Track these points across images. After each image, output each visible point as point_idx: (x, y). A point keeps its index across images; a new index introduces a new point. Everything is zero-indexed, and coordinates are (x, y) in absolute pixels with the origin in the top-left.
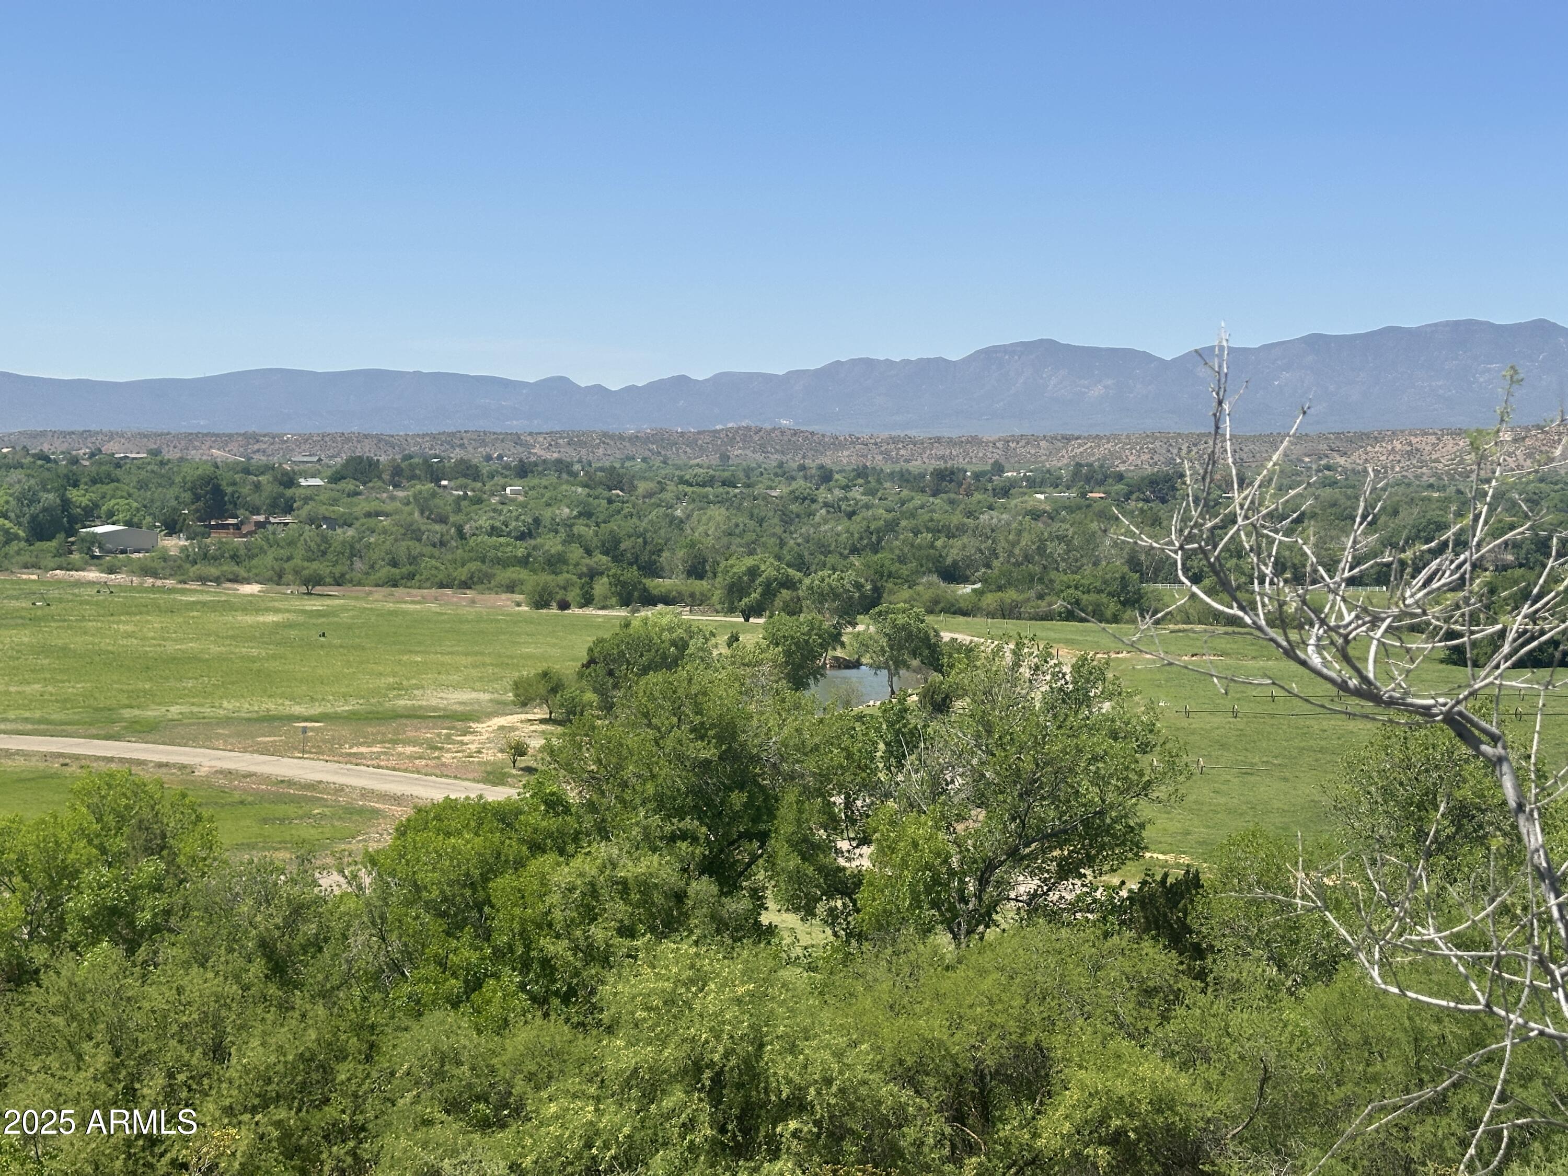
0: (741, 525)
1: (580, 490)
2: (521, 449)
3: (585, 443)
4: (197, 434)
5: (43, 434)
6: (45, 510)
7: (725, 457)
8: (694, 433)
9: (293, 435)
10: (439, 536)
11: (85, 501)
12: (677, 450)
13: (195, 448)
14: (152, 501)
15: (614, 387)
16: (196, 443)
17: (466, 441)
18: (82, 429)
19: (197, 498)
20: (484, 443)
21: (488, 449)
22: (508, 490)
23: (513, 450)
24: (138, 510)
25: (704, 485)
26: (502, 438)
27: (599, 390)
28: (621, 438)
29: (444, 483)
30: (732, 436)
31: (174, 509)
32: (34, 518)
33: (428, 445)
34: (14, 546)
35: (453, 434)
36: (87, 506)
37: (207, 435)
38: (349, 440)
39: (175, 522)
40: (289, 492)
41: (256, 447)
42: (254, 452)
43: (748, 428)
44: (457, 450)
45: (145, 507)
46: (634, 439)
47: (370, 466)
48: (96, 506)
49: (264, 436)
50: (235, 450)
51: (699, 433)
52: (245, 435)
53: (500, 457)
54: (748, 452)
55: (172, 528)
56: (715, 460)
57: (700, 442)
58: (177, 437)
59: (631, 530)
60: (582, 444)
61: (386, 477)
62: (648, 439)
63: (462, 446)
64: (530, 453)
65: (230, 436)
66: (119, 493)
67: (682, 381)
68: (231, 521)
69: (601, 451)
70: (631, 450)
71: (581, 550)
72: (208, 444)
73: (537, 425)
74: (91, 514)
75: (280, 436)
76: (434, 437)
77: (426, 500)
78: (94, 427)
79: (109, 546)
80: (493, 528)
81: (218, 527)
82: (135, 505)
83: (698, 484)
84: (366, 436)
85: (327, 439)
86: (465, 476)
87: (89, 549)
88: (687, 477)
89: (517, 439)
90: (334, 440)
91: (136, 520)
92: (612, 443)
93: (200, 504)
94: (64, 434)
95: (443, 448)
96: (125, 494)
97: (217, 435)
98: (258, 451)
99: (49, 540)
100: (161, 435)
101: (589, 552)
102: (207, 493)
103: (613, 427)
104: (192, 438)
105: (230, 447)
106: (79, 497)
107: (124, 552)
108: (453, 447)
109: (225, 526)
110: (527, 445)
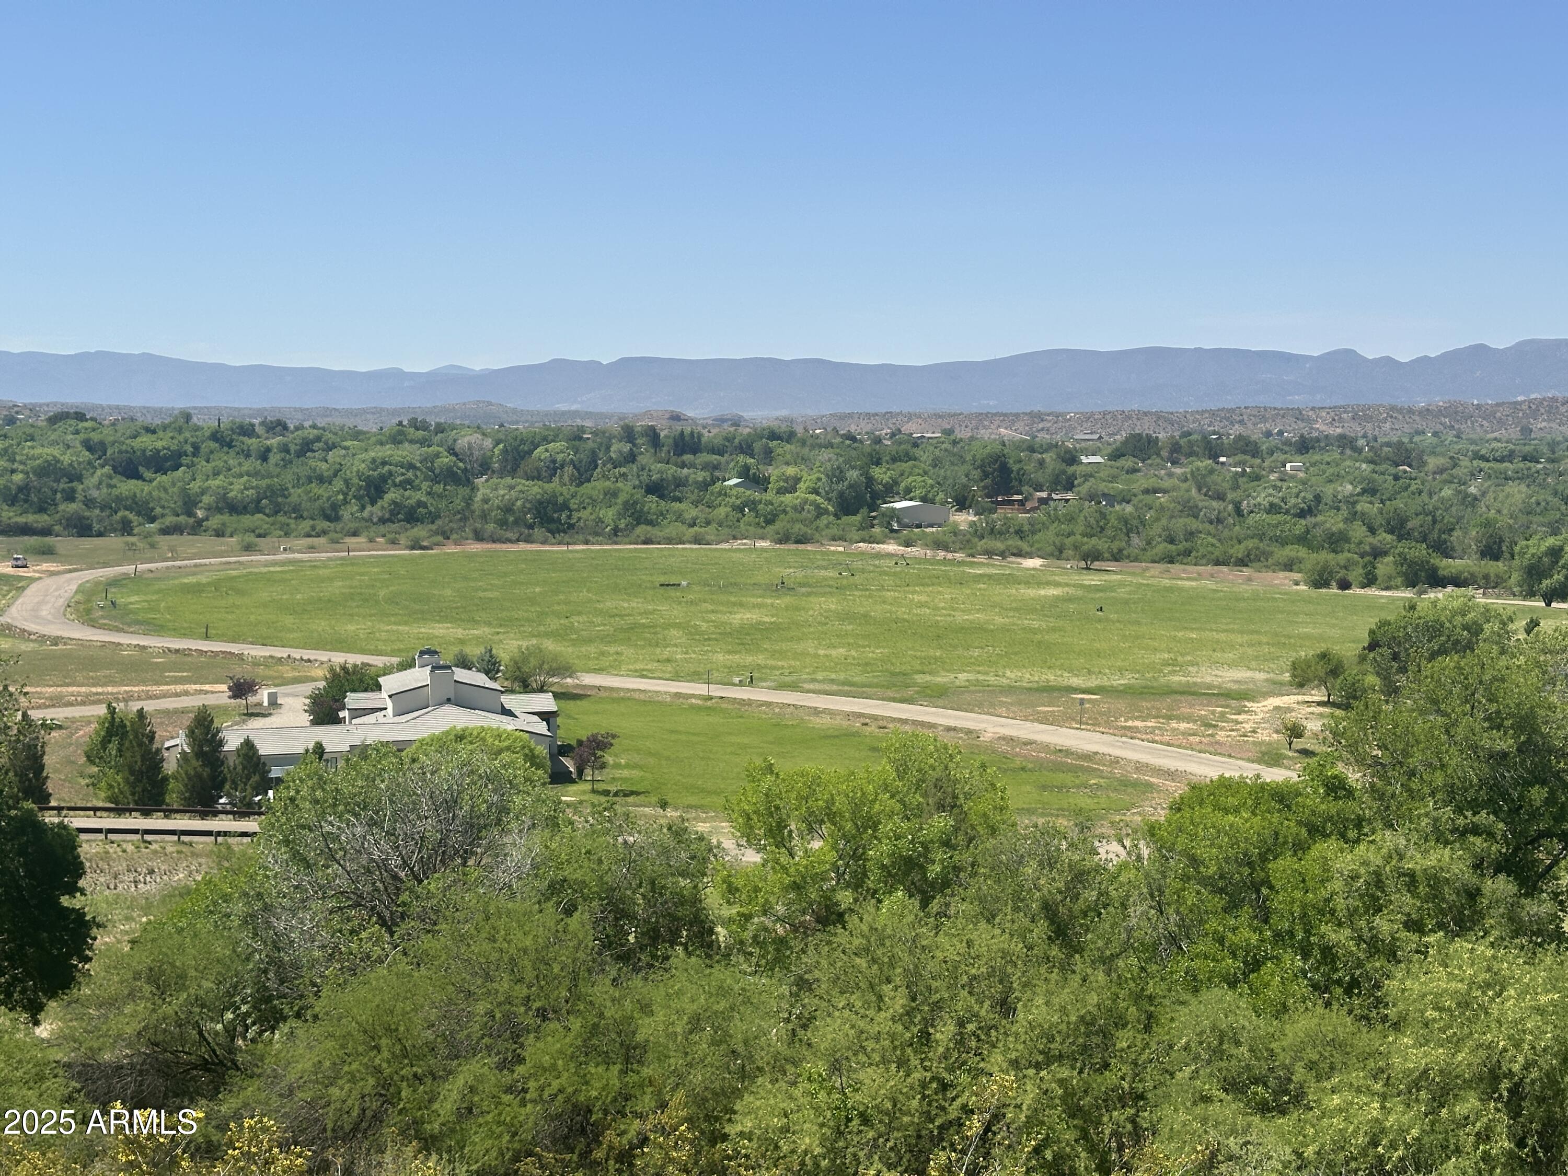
0: (1543, 504)
1: (1364, 466)
2: (1302, 425)
3: (1371, 417)
4: (987, 414)
5: (851, 416)
6: (851, 486)
7: (1526, 431)
8: (1492, 406)
9: (1076, 413)
10: (1216, 513)
11: (886, 479)
12: (1472, 423)
13: (985, 427)
14: (945, 478)
15: (1404, 359)
16: (986, 423)
17: (1245, 417)
18: (884, 411)
19: (986, 475)
20: (1264, 419)
21: (1268, 425)
22: (1288, 466)
23: (1294, 425)
24: (932, 486)
25: (1501, 460)
26: (1282, 413)
27: (1388, 361)
28: (1411, 411)
29: (1223, 459)
30: (1534, 408)
31: (965, 486)
32: (841, 494)
33: (1207, 421)
34: (824, 520)
35: (1233, 410)
36: (888, 483)
37: (995, 414)
38: (1129, 417)
39: (965, 498)
40: (1071, 470)
41: (1041, 426)
42: (1038, 431)
43: (1554, 399)
44: (1237, 426)
45: (939, 483)
46: (1426, 413)
47: (1149, 442)
48: (896, 483)
49: (1049, 415)
50: (1021, 429)
51: (1497, 405)
52: (1031, 414)
53: (1281, 433)
54: (1554, 425)
55: (962, 504)
56: (1514, 433)
57: (1499, 414)
58: (969, 417)
59: (1420, 509)
60: (1368, 418)
61: (1164, 453)
62: (1440, 413)
63: (1241, 422)
64: (1312, 428)
65: (1017, 415)
66: (916, 471)
67: (1480, 350)
68: (1016, 497)
69: (1388, 425)
70: (1420, 424)
71: (1364, 528)
72: (996, 423)
73: (1319, 399)
74: (890, 491)
75: (1064, 415)
76: (1213, 414)
77: (1204, 476)
78: (895, 409)
79: (906, 520)
80: (1272, 505)
81: (1004, 503)
82: (930, 482)
83: (1495, 460)
84: (1145, 414)
85: (1108, 417)
86: (1244, 452)
87: (889, 523)
88: (1483, 452)
89: (1299, 415)
90: (1114, 418)
91: (930, 495)
92: (1400, 417)
93: (988, 481)
94: (868, 416)
95: (1222, 425)
96: (921, 472)
97: (1005, 415)
98: (1042, 429)
99: (855, 513)
100: (954, 415)
101: (1372, 531)
102: (995, 470)
103: (1402, 401)
104: (983, 418)
105: (1017, 426)
106: (881, 474)
107: (919, 526)
108: (1232, 424)
109: (1011, 502)
110: (1309, 421)
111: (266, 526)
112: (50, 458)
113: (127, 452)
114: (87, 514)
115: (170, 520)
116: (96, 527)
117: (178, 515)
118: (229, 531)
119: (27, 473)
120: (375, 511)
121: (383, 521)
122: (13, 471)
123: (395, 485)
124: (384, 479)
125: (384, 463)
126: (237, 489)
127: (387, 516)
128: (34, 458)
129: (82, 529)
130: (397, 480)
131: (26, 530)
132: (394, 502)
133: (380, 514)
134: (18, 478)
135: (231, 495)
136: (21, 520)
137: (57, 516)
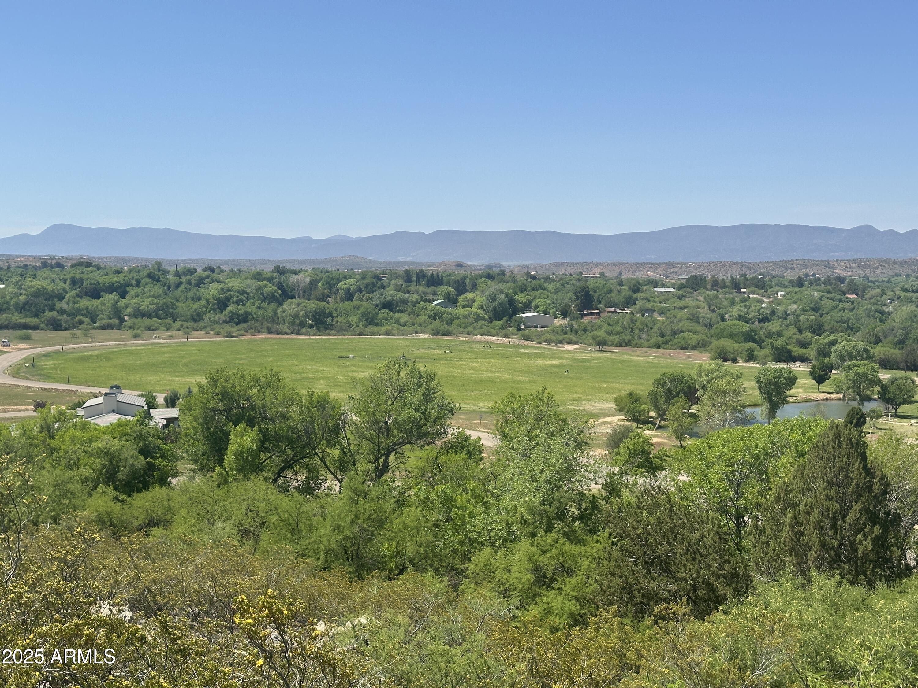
2: (828, 269)
3: (869, 266)
4: (641, 264)
6: (500, 304)
9: (693, 263)
11: (524, 300)
13: (640, 271)
14: (557, 300)
15: (902, 231)
16: (642, 269)
17: (795, 266)
19: (578, 298)
20: (806, 267)
21: (808, 270)
22: (779, 294)
23: (824, 271)
24: (549, 305)
26: (816, 263)
27: (892, 233)
28: (895, 262)
31: (566, 305)
32: (495, 308)
33: (771, 268)
34: (480, 323)
35: (789, 261)
36: (525, 303)
37: (646, 264)
38: (724, 265)
39: (567, 311)
41: (672, 270)
42: (671, 273)
45: (554, 303)
46: (904, 263)
47: (701, 280)
48: (530, 302)
49: (678, 264)
50: (660, 272)
52: (667, 264)
55: (565, 314)
58: (631, 265)
60: (866, 266)
61: (709, 287)
63: (792, 268)
64: (833, 272)
65: (659, 264)
66: (543, 295)
68: (596, 311)
69: (879, 271)
70: (899, 270)
72: (648, 269)
73: (838, 255)
74: (527, 307)
75: (685, 264)
76: (775, 263)
78: (589, 261)
79: (529, 324)
81: (588, 314)
82: (549, 302)
84: (734, 263)
85: (712, 265)
86: (757, 286)
87: (518, 325)
89: (827, 264)
90: (716, 266)
91: (547, 310)
92: (887, 266)
93: (579, 301)
95: (780, 270)
96: (545, 296)
97: (652, 264)
98: (673, 272)
99: (499, 320)
100: (621, 264)
102: (582, 295)
103: (891, 256)
104: (639, 266)
105: (659, 270)
106: (521, 298)
107: (536, 327)
108: (786, 269)
109: (592, 314)
110: (833, 268)
111: (157, 325)
112: (40, 287)
113: (94, 284)
114: (59, 318)
115: (106, 321)
116: (64, 325)
117: (111, 319)
118: (136, 327)
119: (27, 295)
120: (222, 317)
121: (225, 322)
122: (21, 294)
123: (233, 303)
124: (228, 299)
125: (229, 290)
126: (146, 304)
127: (228, 319)
128: (30, 287)
129: (56, 326)
130: (235, 300)
131: (26, 327)
132: (231, 312)
133: (224, 319)
134: (22, 298)
135: (141, 308)
136: (23, 321)
137: (43, 319)
